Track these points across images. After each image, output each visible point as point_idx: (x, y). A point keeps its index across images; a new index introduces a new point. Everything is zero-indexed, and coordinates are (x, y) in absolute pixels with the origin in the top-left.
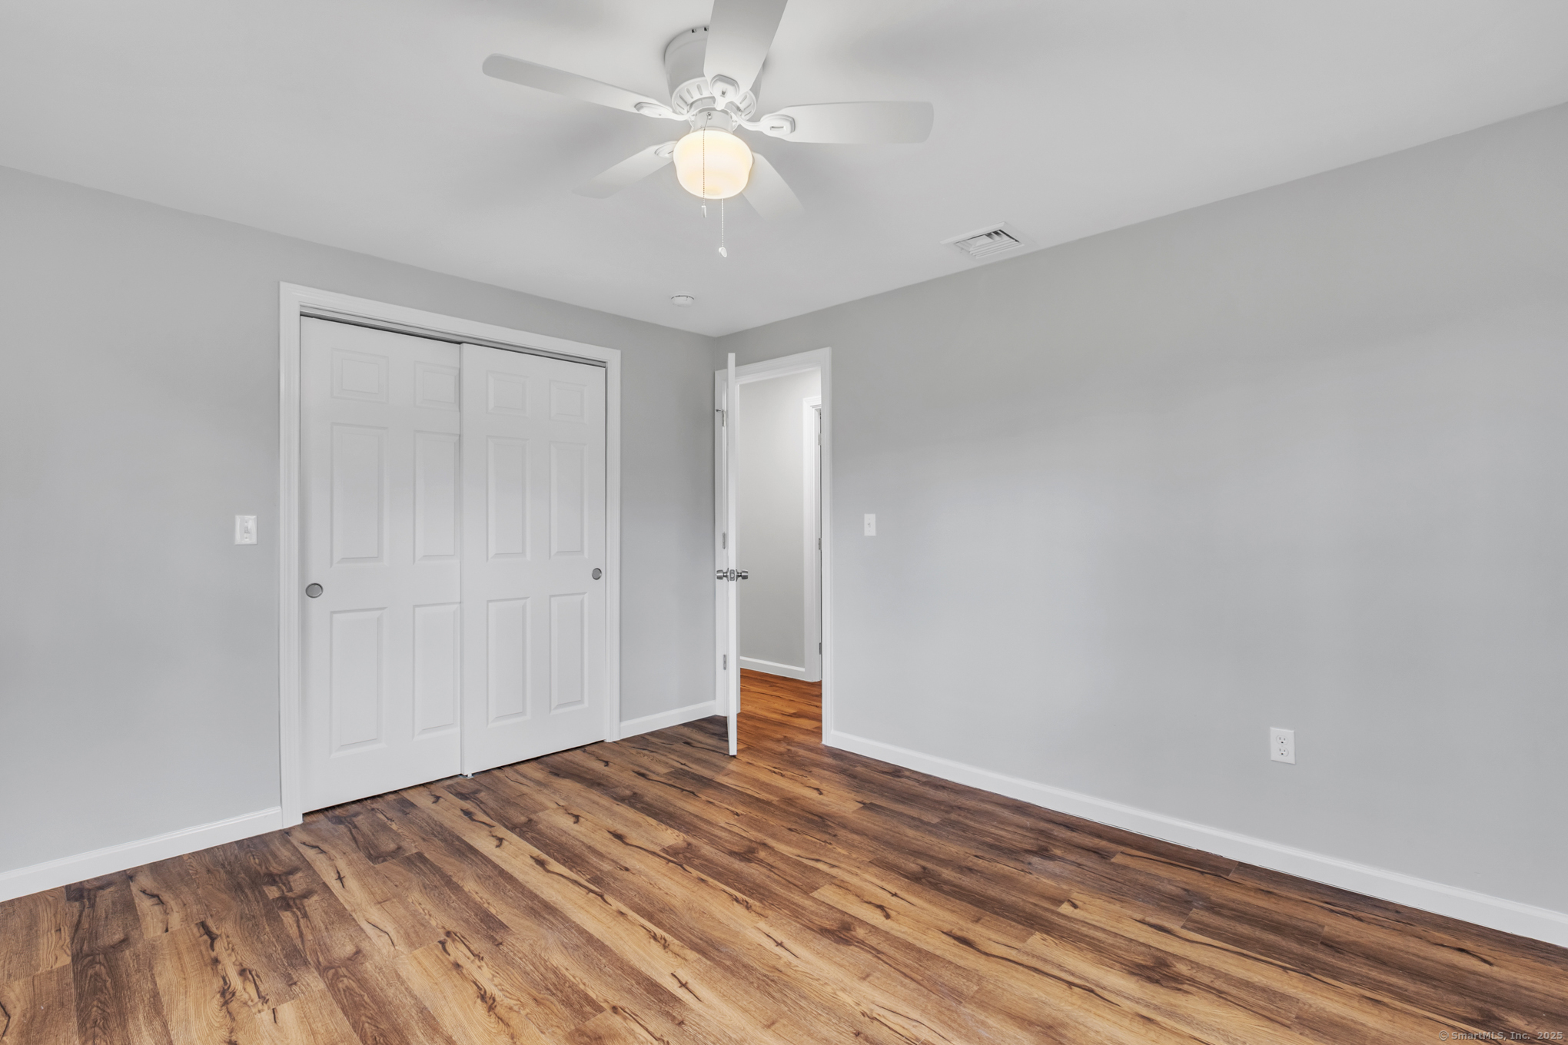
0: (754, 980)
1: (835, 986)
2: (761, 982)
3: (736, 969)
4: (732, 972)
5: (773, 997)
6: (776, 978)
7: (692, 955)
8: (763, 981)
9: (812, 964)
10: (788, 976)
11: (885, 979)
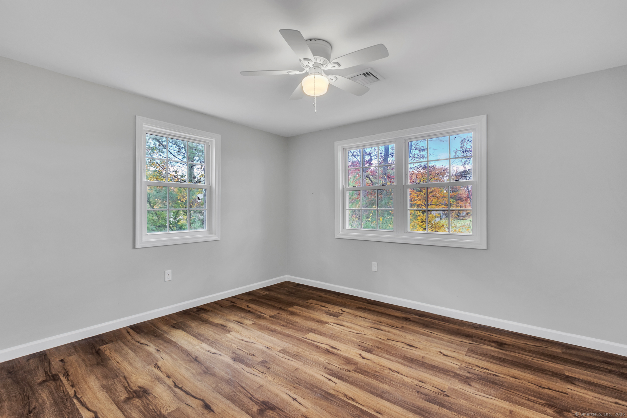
0: (304, 383)
1: (273, 382)
2: (301, 382)
3: (312, 387)
4: (313, 386)
5: (296, 377)
6: (296, 384)
7: (332, 392)
8: (300, 383)
9: (281, 391)
10: (291, 385)
11: (253, 386)
